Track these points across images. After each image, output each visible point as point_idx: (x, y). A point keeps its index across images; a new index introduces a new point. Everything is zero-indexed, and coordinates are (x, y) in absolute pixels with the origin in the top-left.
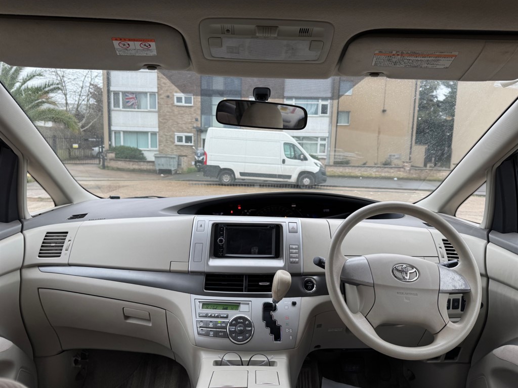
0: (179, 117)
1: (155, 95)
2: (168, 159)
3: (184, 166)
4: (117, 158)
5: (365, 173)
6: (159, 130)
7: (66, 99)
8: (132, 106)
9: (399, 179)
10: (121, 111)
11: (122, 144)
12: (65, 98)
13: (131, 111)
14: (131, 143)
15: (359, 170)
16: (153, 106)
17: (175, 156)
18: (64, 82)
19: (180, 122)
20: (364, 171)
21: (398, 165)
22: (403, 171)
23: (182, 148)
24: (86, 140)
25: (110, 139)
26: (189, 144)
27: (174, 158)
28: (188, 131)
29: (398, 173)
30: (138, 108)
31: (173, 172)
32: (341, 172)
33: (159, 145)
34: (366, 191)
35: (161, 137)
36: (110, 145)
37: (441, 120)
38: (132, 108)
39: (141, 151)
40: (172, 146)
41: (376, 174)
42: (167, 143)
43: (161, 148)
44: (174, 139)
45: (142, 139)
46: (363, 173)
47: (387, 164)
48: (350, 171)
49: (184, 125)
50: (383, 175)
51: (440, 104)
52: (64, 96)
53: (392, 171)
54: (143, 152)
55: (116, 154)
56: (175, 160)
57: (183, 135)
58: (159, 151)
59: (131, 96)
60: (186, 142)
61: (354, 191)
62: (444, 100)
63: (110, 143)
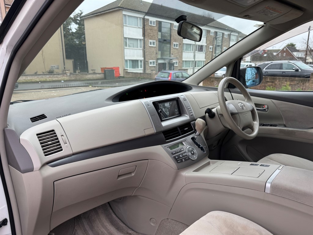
5: (42, 79)
9: (65, 81)
15: (38, 77)
20: (41, 78)
21: (58, 73)
22: (66, 76)
29: (63, 77)
32: (24, 80)
34: (49, 91)
37: (76, 44)
41: (49, 79)
46: (40, 79)
47: (51, 72)
48: (31, 78)
50: (54, 79)
51: (74, 34)
53: (59, 76)
61: (41, 91)
62: (76, 32)
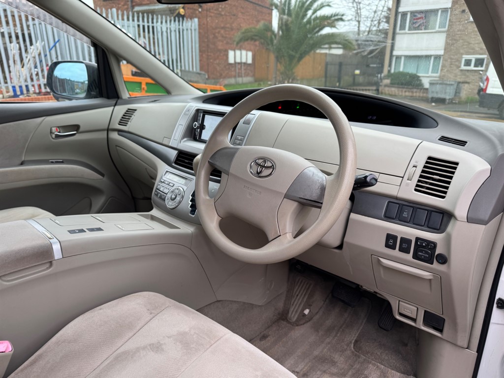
0: (473, 36)
1: (448, 11)
2: (444, 86)
3: (464, 95)
4: (392, 84)
6: (445, 53)
7: (359, 27)
8: (418, 28)
10: (406, 33)
11: (401, 69)
12: (358, 25)
13: (416, 33)
14: (411, 69)
16: (442, 25)
17: (453, 83)
18: (360, 9)
19: (473, 42)
23: (467, 74)
24: (368, 66)
25: (390, 65)
26: (479, 68)
27: (452, 85)
28: (481, 52)
30: (425, 29)
31: (447, 101)
33: (442, 70)
35: (446, 60)
36: (389, 71)
38: (418, 30)
39: (419, 77)
40: (457, 71)
42: (451, 67)
43: (443, 74)
44: (460, 62)
45: (423, 63)
49: (476, 45)
52: (357, 23)
54: (421, 78)
55: (391, 80)
56: (452, 87)
57: (473, 58)
58: (440, 77)
59: (419, 16)
60: (476, 66)
63: (389, 69)
